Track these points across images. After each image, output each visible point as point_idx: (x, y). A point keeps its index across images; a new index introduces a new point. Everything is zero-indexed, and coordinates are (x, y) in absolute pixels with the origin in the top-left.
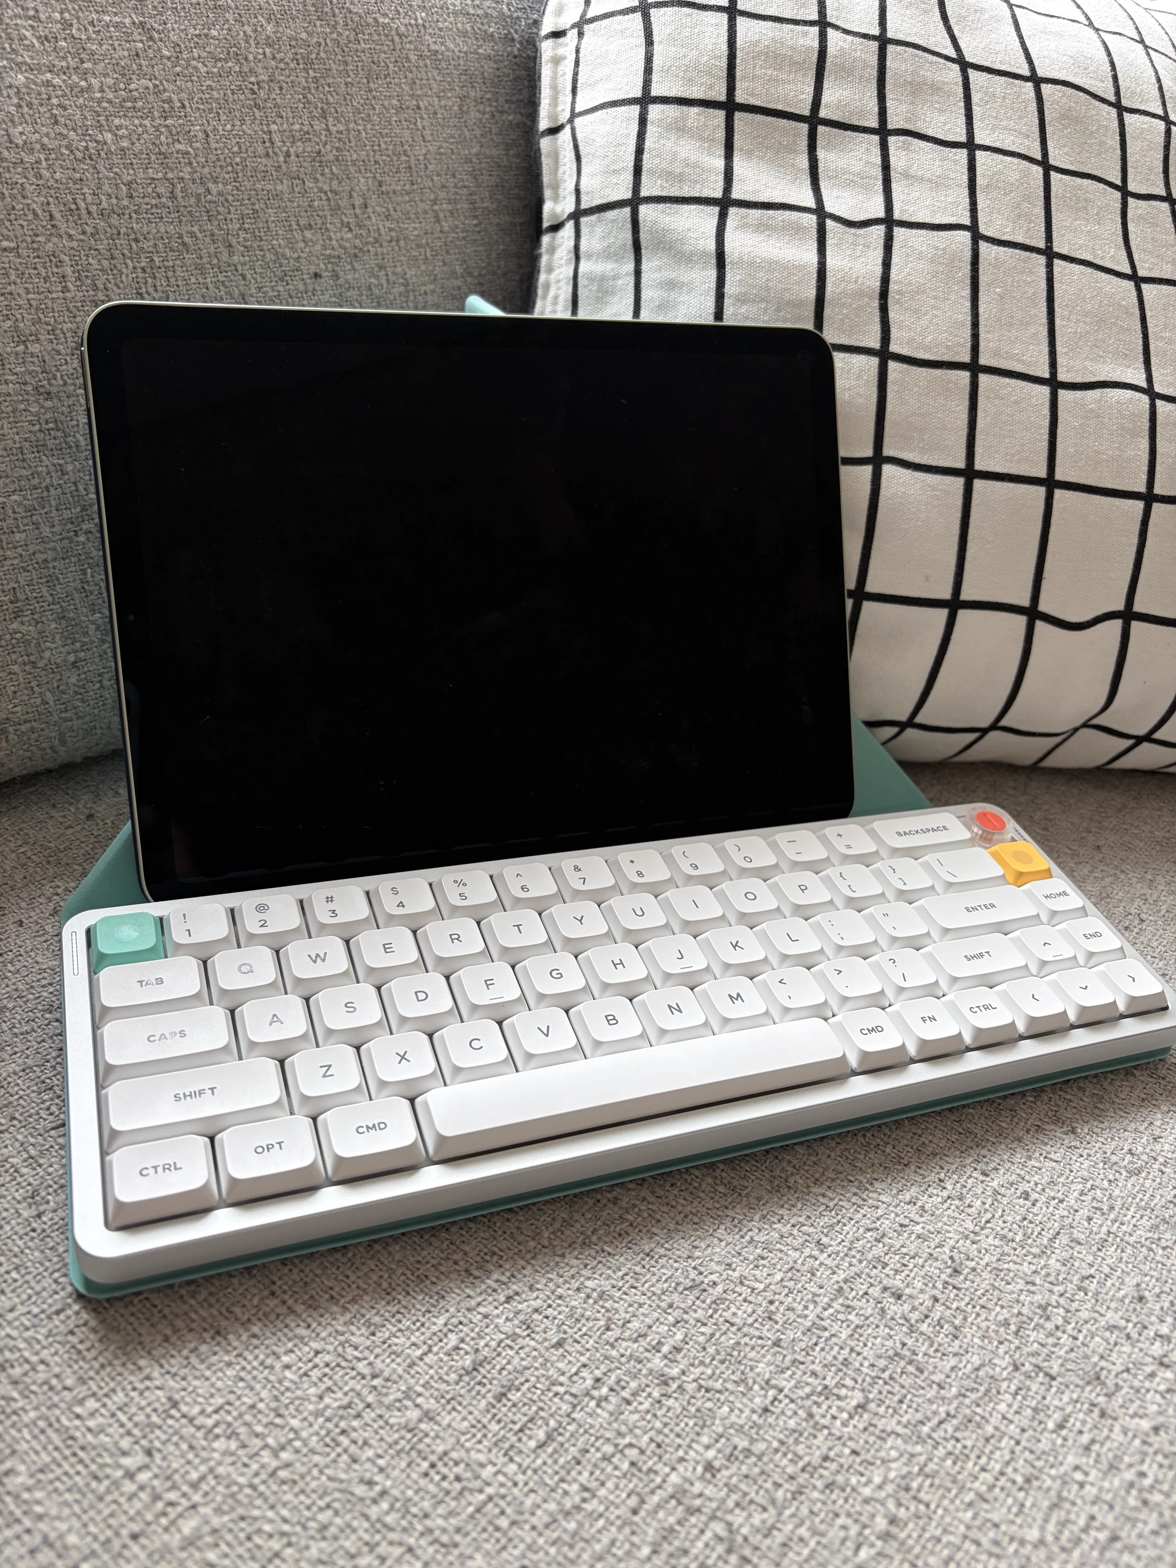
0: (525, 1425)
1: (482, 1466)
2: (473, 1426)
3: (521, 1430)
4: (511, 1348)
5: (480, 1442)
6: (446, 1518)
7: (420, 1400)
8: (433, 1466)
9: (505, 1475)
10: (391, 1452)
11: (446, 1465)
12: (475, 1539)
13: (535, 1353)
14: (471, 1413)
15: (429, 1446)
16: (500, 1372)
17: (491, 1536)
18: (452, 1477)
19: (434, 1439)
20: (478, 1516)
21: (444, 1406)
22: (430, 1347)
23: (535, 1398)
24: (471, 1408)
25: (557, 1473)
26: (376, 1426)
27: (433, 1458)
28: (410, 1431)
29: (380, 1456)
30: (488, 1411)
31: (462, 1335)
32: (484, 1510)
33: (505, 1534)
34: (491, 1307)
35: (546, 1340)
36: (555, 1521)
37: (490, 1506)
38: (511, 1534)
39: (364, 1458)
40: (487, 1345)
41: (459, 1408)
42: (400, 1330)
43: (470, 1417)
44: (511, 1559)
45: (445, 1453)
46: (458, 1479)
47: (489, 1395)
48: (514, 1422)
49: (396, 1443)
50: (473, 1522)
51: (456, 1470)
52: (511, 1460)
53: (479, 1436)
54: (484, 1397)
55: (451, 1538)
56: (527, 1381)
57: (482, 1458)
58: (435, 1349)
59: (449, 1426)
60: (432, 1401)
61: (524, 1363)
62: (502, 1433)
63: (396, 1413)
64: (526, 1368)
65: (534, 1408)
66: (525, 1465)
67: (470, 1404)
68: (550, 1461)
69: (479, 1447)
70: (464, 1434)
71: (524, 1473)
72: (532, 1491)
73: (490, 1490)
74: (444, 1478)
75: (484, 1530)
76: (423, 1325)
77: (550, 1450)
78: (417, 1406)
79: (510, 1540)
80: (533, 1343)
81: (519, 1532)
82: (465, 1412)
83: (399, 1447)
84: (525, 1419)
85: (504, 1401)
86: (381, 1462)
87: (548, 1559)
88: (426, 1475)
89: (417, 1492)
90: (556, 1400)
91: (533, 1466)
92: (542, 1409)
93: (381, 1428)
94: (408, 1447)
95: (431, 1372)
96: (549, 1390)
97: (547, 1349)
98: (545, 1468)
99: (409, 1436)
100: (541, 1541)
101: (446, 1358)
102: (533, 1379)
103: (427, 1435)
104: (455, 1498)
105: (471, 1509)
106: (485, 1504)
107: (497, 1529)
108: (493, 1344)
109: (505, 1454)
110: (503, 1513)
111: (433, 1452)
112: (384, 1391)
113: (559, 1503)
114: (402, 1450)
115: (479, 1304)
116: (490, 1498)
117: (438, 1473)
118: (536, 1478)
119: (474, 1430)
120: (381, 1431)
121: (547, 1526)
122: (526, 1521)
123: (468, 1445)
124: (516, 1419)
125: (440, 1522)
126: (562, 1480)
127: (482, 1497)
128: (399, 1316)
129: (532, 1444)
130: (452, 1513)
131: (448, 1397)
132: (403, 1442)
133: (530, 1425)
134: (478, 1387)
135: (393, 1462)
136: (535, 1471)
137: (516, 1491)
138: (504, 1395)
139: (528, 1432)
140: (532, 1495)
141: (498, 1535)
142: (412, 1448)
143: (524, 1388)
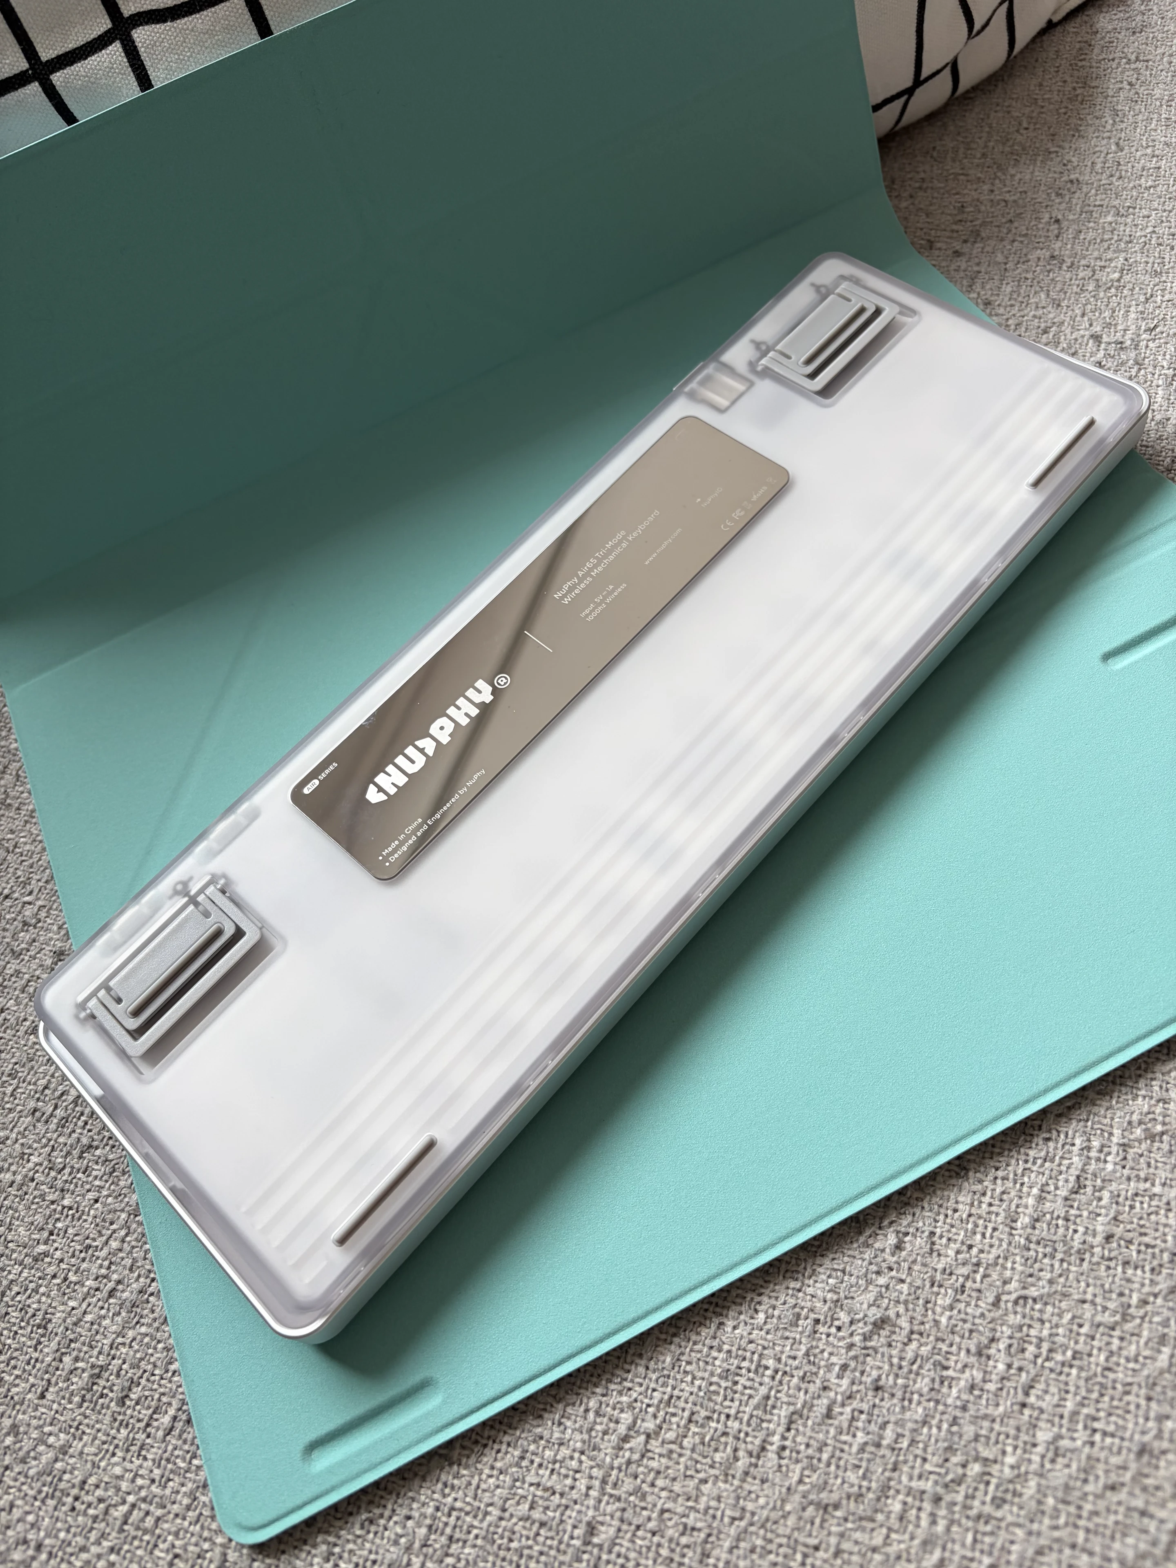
0: (151, 1417)
1: (120, 1478)
2: (104, 1443)
3: (148, 1425)
4: (124, 1344)
5: (114, 1455)
6: (98, 1543)
7: (51, 1440)
8: (76, 1499)
9: (142, 1476)
10: (37, 1503)
11: (88, 1492)
12: (128, 1551)
13: (147, 1340)
14: (99, 1431)
15: (69, 1482)
16: (118, 1375)
17: (141, 1540)
18: (95, 1500)
19: (71, 1473)
20: (126, 1527)
21: (74, 1436)
22: (49, 1381)
23: (155, 1386)
24: (97, 1426)
25: (188, 1452)
26: (18, 1484)
27: (75, 1491)
28: (49, 1475)
29: (28, 1513)
30: (115, 1420)
31: (75, 1354)
32: (130, 1521)
33: (153, 1534)
34: (96, 1309)
35: (155, 1320)
36: (195, 1499)
37: (135, 1512)
38: (158, 1531)
39: (14, 1522)
40: (100, 1353)
41: (88, 1431)
42: (17, 1377)
43: (100, 1435)
44: (162, 1555)
45: (84, 1482)
46: (101, 1500)
47: (113, 1404)
48: (139, 1421)
49: (40, 1492)
50: (123, 1535)
51: (99, 1493)
52: (145, 1458)
53: (112, 1448)
54: (108, 1407)
55: (108, 1561)
56: (145, 1371)
57: (118, 1471)
58: (53, 1380)
59: (81, 1453)
60: (62, 1435)
61: (138, 1355)
62: (131, 1435)
63: (34, 1463)
64: (142, 1359)
65: (157, 1396)
66: (158, 1457)
67: (97, 1422)
68: (180, 1442)
69: (115, 1459)
70: (96, 1455)
71: (159, 1466)
72: (169, 1480)
73: (131, 1499)
74: (89, 1505)
75: (134, 1538)
76: (37, 1360)
77: (176, 1432)
78: (50, 1446)
79: (159, 1537)
80: (143, 1330)
81: (166, 1526)
82: (94, 1432)
83: (43, 1495)
84: (151, 1411)
85: (128, 1403)
86: (31, 1518)
87: (193, 1540)
88: (73, 1509)
89: (68, 1531)
90: (175, 1379)
91: (166, 1455)
92: (163, 1394)
93: (23, 1484)
94: (51, 1491)
95: (55, 1406)
96: (167, 1371)
97: (158, 1329)
98: (176, 1453)
99: (49, 1479)
100: (186, 1523)
101: (65, 1385)
102: (150, 1367)
103: (64, 1472)
104: (103, 1520)
105: (118, 1523)
106: (129, 1513)
107: (146, 1531)
108: (106, 1348)
109: (139, 1455)
110: (147, 1513)
111: (73, 1486)
112: (18, 1445)
113: (194, 1482)
114: (47, 1496)
115: (85, 1313)
116: (133, 1506)
117: (83, 1503)
118: (170, 1466)
119: (105, 1446)
120: (24, 1488)
121: (188, 1508)
122: (169, 1512)
123: (103, 1464)
124: (141, 1416)
125: (94, 1549)
126: (194, 1456)
127: (124, 1508)
128: (13, 1362)
129: (160, 1433)
130: (103, 1536)
131: (75, 1424)
132: (45, 1489)
133: (155, 1416)
134: (101, 1401)
135: (41, 1513)
136: (168, 1460)
137: (153, 1488)
138: (127, 1396)
139: (155, 1424)
140: (171, 1484)
141: (146, 1538)
142: (55, 1490)
143: (143, 1381)
